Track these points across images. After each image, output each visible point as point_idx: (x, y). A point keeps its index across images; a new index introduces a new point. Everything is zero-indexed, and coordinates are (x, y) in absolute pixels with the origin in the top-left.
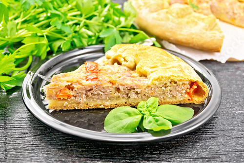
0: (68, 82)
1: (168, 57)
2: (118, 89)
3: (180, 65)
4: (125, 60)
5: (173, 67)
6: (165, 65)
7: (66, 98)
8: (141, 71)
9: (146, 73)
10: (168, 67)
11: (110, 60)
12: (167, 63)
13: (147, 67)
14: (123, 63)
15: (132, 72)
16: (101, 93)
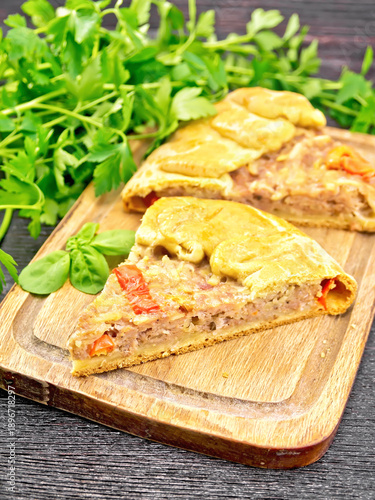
0: (107, 323)
1: (265, 225)
2: (195, 320)
3: (296, 246)
4: (184, 249)
5: (285, 253)
6: (267, 249)
7: (105, 353)
8: (226, 271)
9: (236, 273)
10: (274, 253)
11: (149, 249)
12: (269, 245)
13: (234, 260)
14: (181, 254)
15: (202, 272)
16: (165, 332)
